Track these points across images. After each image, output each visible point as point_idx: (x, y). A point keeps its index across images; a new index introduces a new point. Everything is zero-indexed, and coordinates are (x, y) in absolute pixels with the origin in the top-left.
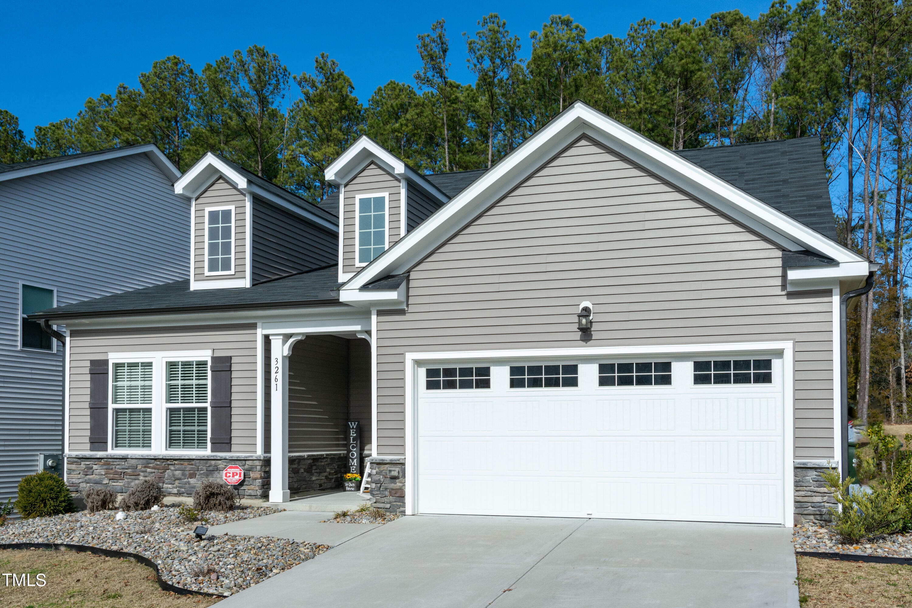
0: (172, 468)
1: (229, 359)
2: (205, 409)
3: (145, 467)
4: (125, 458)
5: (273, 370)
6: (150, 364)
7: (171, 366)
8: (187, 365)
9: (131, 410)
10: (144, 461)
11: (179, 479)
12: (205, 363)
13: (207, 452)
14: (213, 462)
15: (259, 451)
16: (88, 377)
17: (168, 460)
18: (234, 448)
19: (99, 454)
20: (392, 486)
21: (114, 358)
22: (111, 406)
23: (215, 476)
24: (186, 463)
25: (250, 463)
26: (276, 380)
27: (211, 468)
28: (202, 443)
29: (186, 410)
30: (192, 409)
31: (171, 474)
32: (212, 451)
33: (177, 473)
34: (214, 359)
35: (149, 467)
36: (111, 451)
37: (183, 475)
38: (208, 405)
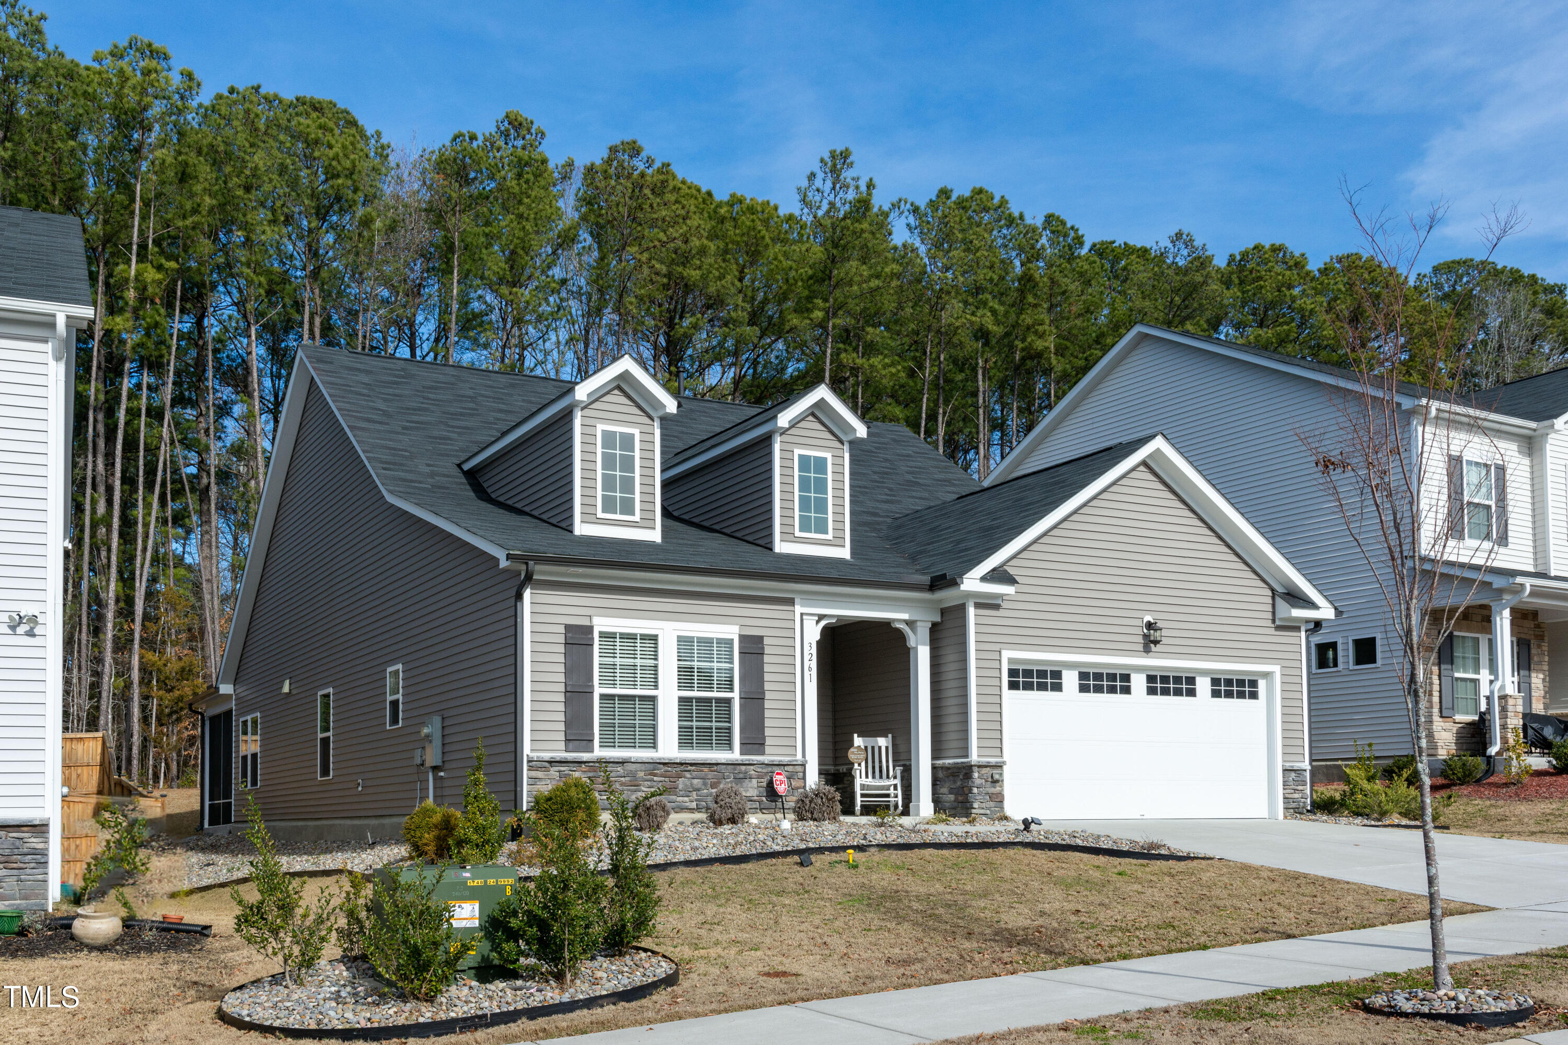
0: (688, 775)
1: (760, 639)
2: (728, 701)
3: (650, 774)
4: (623, 762)
5: (806, 657)
6: (654, 638)
7: (684, 642)
8: (706, 642)
9: (622, 697)
10: (651, 766)
11: (698, 790)
12: (730, 642)
13: (735, 755)
14: (743, 768)
15: (799, 756)
16: (561, 649)
17: (682, 764)
18: (768, 750)
19: (585, 756)
20: (992, 790)
21: (601, 624)
22: (598, 691)
23: (745, 785)
24: (706, 769)
25: (790, 768)
26: (810, 669)
27: (741, 776)
28: (728, 744)
29: (699, 700)
30: (708, 700)
31: (688, 783)
32: (741, 754)
33: (695, 781)
34: (743, 638)
35: (655, 775)
36: (599, 752)
37: (705, 784)
38: (736, 695)
